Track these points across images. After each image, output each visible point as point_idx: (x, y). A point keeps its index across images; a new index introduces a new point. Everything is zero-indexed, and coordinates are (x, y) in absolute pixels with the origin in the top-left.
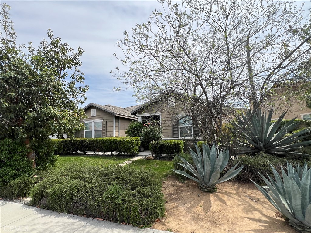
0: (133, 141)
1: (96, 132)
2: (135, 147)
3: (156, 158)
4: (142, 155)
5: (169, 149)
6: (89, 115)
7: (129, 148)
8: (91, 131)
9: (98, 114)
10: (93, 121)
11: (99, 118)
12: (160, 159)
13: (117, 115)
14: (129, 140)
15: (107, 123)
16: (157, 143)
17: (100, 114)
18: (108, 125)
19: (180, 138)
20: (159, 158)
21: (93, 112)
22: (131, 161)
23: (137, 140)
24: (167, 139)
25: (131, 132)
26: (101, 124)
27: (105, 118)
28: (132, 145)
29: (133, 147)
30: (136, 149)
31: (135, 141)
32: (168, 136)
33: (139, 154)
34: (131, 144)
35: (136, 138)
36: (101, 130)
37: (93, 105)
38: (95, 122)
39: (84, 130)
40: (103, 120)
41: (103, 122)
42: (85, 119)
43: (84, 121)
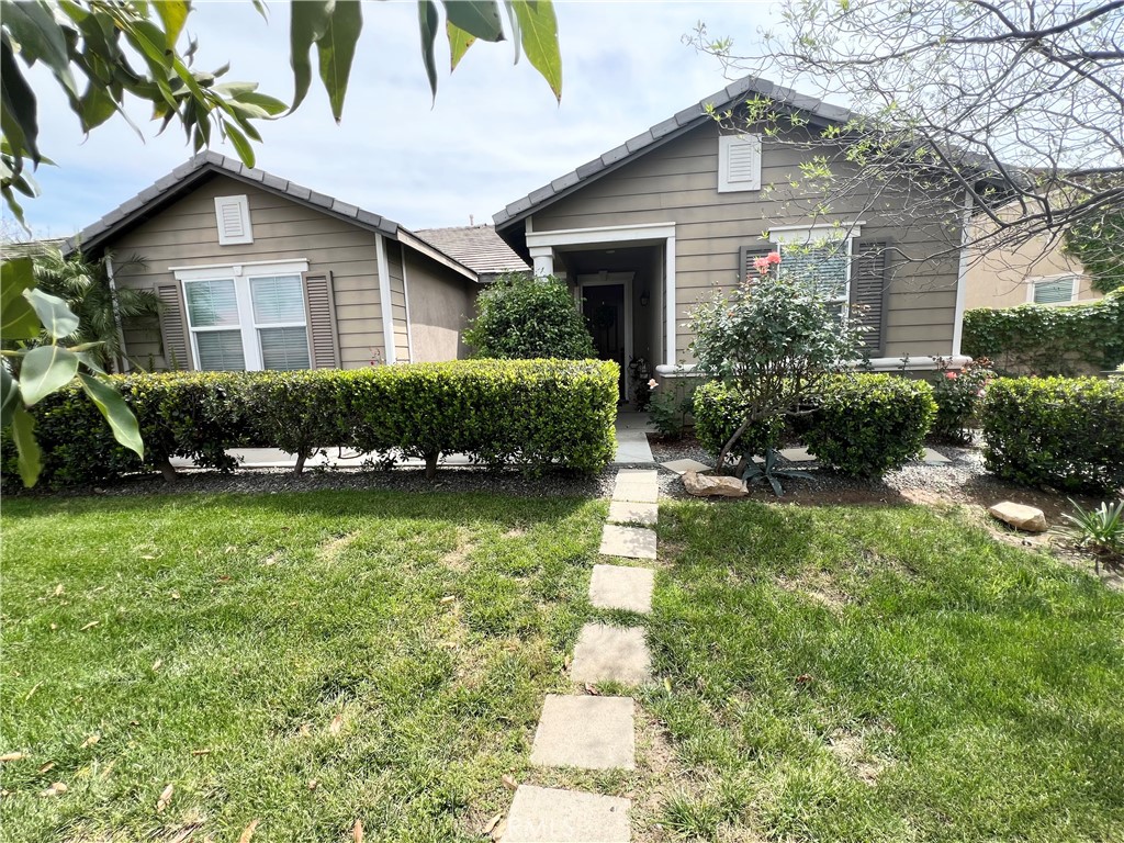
6: (206, 236)
8: (239, 331)
9: (265, 231)
10: (237, 270)
11: (279, 253)
13: (402, 238)
15: (340, 285)
17: (284, 230)
18: (343, 299)
21: (231, 215)
26: (297, 291)
27: (320, 255)
36: (304, 328)
37: (220, 167)
38: (253, 279)
39: (185, 329)
40: (305, 268)
41: (308, 278)
42: (179, 260)
43: (173, 272)
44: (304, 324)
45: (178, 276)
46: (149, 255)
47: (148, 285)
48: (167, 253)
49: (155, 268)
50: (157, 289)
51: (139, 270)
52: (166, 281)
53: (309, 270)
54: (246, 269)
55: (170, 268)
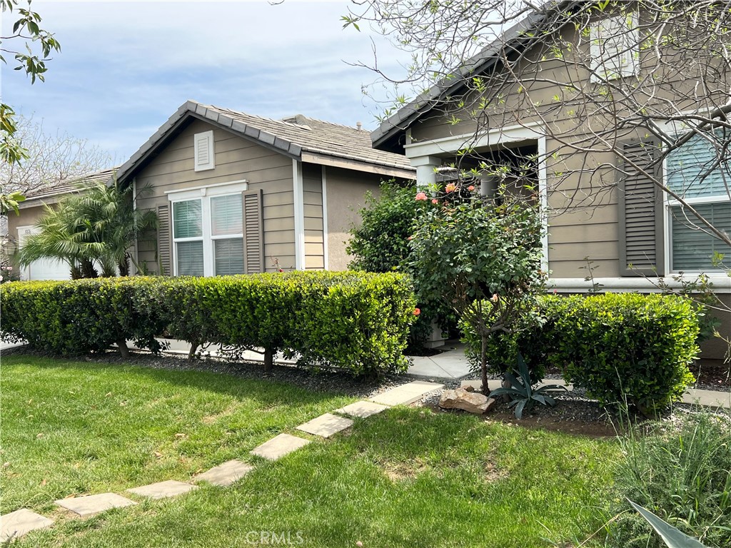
0: (367, 295)
1: (223, 246)
2: (379, 330)
3: (500, 406)
4: (427, 379)
5: (592, 352)
6: (187, 165)
7: (345, 340)
8: (201, 242)
9: (223, 158)
10: (204, 191)
11: (229, 176)
12: (525, 414)
13: (306, 158)
14: (340, 293)
15: (268, 201)
16: (511, 314)
17: (234, 156)
18: (269, 213)
19: (669, 279)
20: (520, 409)
21: (203, 145)
22: (347, 416)
23: (390, 292)
24: (581, 281)
25: (374, 243)
26: (238, 208)
27: (255, 177)
28: (362, 323)
29: (368, 333)
30: (387, 344)
31: (380, 297)
32: (588, 265)
33: (411, 370)
34: (351, 313)
35: (389, 277)
36: (242, 239)
37: (195, 113)
38: (214, 198)
39: (170, 240)
40: (244, 187)
41: (246, 197)
42: (171, 185)
43: (167, 195)
44: (241, 235)
45: (170, 198)
46: (156, 182)
47: (153, 206)
48: (165, 180)
49: (158, 192)
50: (157, 209)
51: (149, 194)
52: (162, 202)
53: (248, 189)
54: (209, 190)
55: (165, 192)
